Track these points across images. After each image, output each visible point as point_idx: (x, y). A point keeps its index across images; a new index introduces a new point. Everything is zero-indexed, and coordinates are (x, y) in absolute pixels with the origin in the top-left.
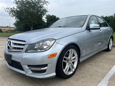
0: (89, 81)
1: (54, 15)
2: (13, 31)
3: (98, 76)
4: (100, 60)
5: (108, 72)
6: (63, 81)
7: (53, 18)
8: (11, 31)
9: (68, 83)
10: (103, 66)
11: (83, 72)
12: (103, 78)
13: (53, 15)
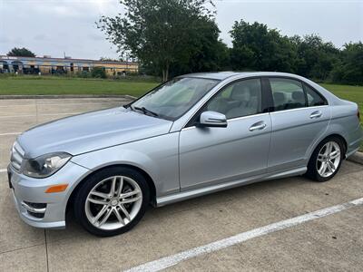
1: (260, 23)
5: (216, 243)
7: (255, 35)
10: (228, 224)
13: (256, 24)
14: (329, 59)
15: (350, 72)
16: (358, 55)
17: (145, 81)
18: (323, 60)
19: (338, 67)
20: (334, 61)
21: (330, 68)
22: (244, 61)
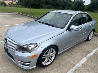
0: (60, 71)
2: (15, 5)
3: (68, 67)
4: (76, 51)
5: (77, 64)
6: (42, 69)
8: (13, 4)
9: (45, 71)
10: (76, 57)
11: (59, 62)
12: (70, 69)
14: (70, 3)
15: (75, 7)
16: (77, 3)
17: (19, 7)
18: (69, 4)
19: (72, 6)
20: (71, 4)
21: (70, 6)
22: (48, 3)
